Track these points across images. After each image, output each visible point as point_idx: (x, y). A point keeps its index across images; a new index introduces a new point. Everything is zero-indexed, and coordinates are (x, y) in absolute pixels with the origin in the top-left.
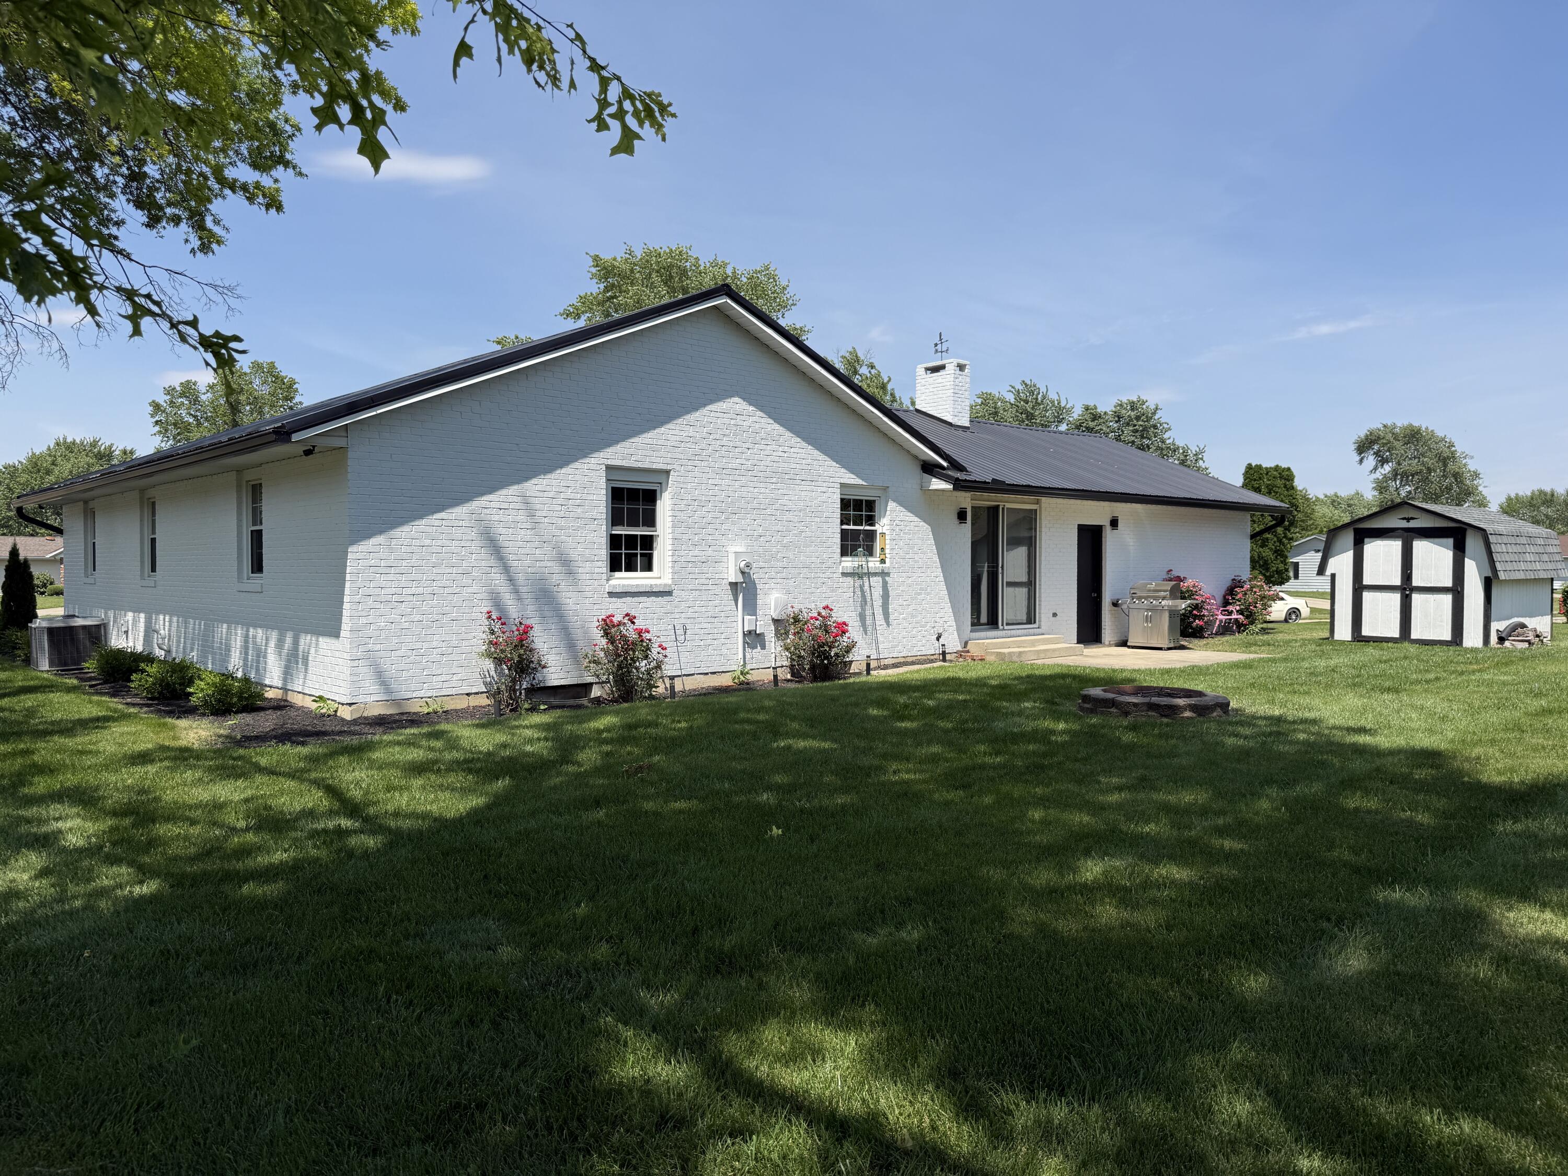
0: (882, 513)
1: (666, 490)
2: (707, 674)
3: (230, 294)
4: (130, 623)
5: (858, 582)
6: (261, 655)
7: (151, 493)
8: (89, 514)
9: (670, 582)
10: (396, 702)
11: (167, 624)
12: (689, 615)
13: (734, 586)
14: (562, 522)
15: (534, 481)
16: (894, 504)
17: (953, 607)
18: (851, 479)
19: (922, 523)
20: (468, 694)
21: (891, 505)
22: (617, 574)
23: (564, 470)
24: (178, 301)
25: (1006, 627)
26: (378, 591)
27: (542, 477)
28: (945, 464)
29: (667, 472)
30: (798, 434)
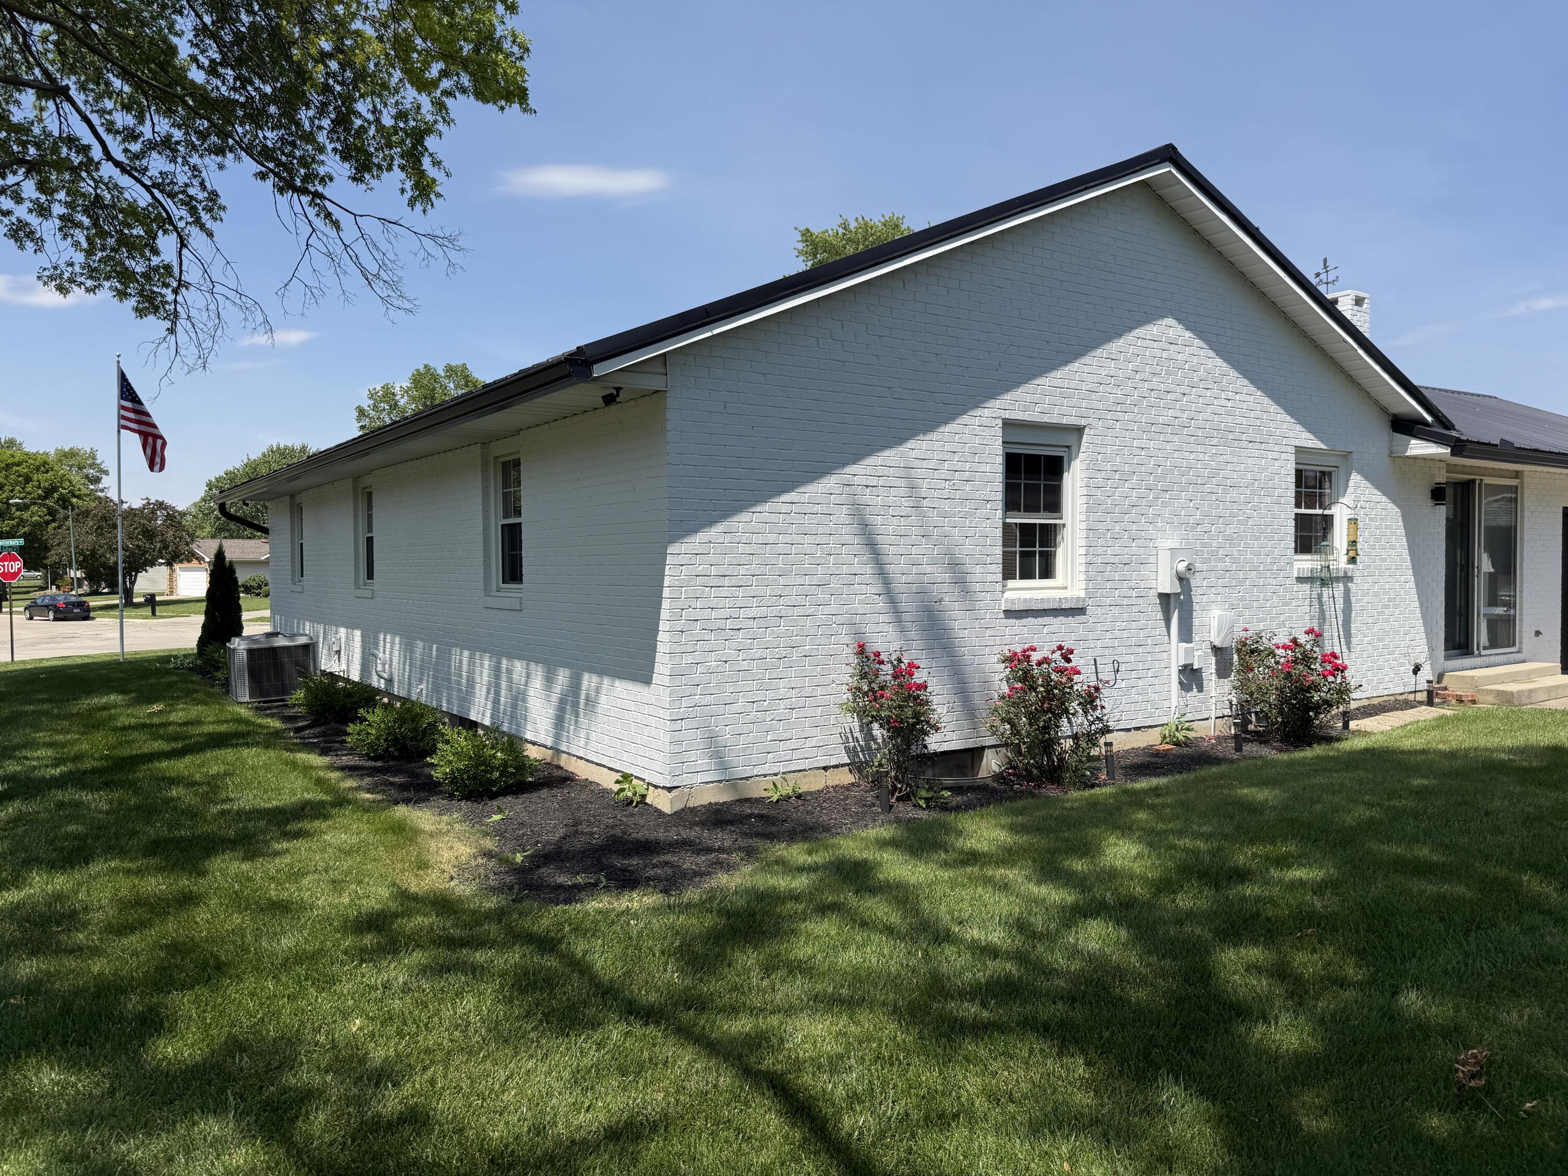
0: (1341, 492)
1: (1077, 456)
2: (1129, 730)
3: (451, 246)
4: (343, 640)
5: (1317, 589)
6: (519, 698)
7: (366, 481)
8: (296, 511)
9: (1082, 594)
10: (732, 783)
11: (388, 646)
12: (1107, 642)
13: (1165, 598)
14: (946, 506)
15: (911, 444)
16: (1359, 477)
17: (1425, 624)
18: (1310, 441)
19: (1391, 505)
20: (825, 768)
21: (1356, 479)
22: (1011, 583)
23: (948, 428)
24: (393, 258)
25: (1483, 652)
26: (706, 613)
27: (921, 437)
28: (1429, 419)
29: (1079, 431)
30: (1245, 372)
